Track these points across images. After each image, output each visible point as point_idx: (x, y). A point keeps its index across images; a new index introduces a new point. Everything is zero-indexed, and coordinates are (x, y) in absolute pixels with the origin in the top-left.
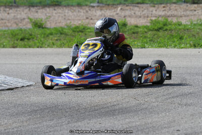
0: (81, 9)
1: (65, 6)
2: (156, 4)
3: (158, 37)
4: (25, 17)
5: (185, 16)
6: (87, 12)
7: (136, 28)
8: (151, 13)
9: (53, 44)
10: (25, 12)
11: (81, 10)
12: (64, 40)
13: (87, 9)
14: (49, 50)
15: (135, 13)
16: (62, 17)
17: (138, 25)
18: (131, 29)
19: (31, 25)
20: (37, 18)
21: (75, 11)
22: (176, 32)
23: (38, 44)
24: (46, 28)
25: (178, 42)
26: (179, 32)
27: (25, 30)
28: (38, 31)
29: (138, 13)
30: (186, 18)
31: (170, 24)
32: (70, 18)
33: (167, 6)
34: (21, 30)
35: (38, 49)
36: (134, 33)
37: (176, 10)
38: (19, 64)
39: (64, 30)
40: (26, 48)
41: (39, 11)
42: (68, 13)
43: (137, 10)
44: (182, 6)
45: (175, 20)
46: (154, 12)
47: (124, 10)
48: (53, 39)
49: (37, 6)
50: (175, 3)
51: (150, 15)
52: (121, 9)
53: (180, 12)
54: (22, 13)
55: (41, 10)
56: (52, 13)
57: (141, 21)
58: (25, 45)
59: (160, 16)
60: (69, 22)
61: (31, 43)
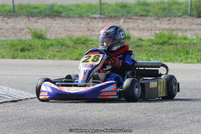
0: (83, 20)
1: (65, 17)
2: (160, 17)
3: (163, 51)
4: (24, 27)
5: (190, 30)
6: (88, 23)
7: (140, 41)
8: (155, 26)
9: (55, 56)
10: (24, 22)
11: (83, 22)
12: (65, 51)
13: (89, 20)
14: (50, 62)
15: (138, 26)
16: (63, 28)
17: (143, 38)
18: (135, 42)
19: (30, 35)
20: (36, 29)
21: (75, 22)
22: (182, 46)
23: (39, 56)
24: (46, 39)
25: (184, 57)
26: (184, 47)
27: (25, 41)
28: (38, 42)
29: (142, 26)
30: (191, 32)
31: (175, 38)
32: (71, 29)
33: (172, 19)
34: (20, 40)
35: (39, 60)
36: (138, 46)
37: (181, 23)
38: (20, 75)
39: (65, 42)
40: (26, 59)
41: (39, 21)
42: (69, 24)
43: (141, 23)
44: (187, 20)
45: (180, 34)
46: (158, 25)
47: (126, 22)
48: (54, 50)
49: (36, 16)
50: (179, 16)
51: (154, 28)
52: (124, 21)
53: (185, 26)
54: (21, 23)
55: (41, 20)
56: (52, 23)
57: (145, 34)
58: (26, 56)
59: (164, 29)
60: (69, 33)
61: (31, 54)
